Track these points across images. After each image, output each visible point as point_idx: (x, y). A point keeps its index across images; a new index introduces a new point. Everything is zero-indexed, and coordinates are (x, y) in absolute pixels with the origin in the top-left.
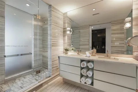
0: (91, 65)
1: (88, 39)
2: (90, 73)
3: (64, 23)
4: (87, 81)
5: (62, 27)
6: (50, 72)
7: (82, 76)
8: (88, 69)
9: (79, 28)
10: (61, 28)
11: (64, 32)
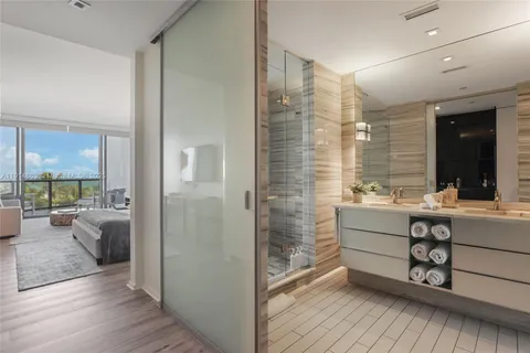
0: (441, 232)
1: (422, 155)
2: (440, 255)
3: (345, 107)
4: (431, 275)
5: (339, 118)
6: (309, 253)
7: (414, 263)
8: (433, 243)
9: (384, 114)
10: (336, 122)
11: (346, 133)
